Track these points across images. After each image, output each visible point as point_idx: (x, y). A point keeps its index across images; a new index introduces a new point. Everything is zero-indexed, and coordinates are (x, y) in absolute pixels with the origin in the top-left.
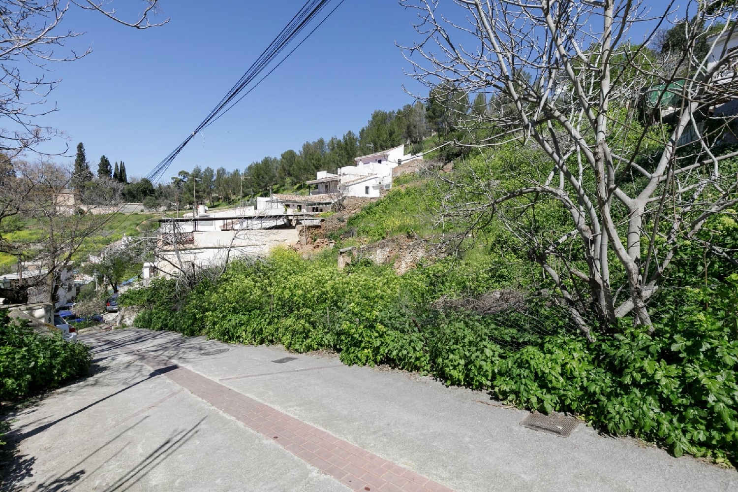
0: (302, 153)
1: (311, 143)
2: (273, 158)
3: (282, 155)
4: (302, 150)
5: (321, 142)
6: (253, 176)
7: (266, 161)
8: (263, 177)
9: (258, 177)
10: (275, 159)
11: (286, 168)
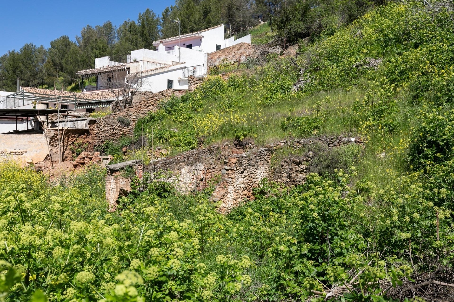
0: (81, 40)
1: (93, 27)
2: (38, 46)
3: (52, 44)
4: (80, 36)
5: (108, 27)
6: (7, 70)
7: (28, 51)
8: (21, 72)
9: (14, 72)
10: (42, 48)
11: (58, 61)
